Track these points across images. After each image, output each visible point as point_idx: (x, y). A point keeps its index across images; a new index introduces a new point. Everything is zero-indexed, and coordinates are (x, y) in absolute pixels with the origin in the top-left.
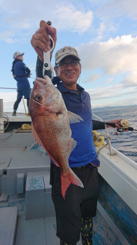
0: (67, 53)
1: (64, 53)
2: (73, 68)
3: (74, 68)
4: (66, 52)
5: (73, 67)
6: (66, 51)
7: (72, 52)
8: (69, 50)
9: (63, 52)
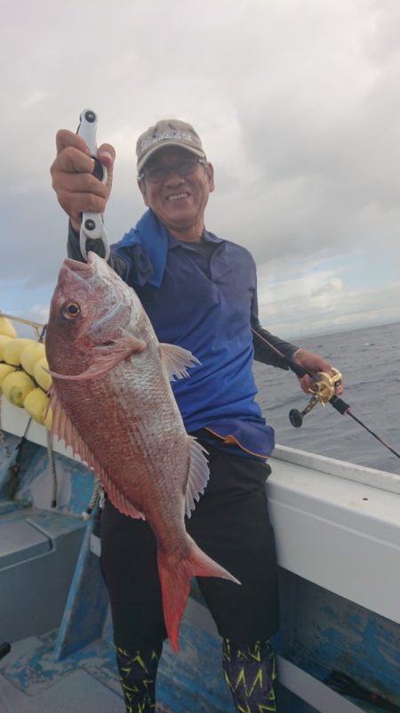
0: (165, 139)
1: (155, 141)
2: (183, 181)
3: (187, 180)
4: (162, 137)
5: (181, 176)
6: (162, 133)
7: (179, 134)
8: (170, 130)
9: (154, 137)
